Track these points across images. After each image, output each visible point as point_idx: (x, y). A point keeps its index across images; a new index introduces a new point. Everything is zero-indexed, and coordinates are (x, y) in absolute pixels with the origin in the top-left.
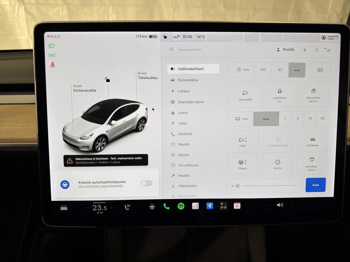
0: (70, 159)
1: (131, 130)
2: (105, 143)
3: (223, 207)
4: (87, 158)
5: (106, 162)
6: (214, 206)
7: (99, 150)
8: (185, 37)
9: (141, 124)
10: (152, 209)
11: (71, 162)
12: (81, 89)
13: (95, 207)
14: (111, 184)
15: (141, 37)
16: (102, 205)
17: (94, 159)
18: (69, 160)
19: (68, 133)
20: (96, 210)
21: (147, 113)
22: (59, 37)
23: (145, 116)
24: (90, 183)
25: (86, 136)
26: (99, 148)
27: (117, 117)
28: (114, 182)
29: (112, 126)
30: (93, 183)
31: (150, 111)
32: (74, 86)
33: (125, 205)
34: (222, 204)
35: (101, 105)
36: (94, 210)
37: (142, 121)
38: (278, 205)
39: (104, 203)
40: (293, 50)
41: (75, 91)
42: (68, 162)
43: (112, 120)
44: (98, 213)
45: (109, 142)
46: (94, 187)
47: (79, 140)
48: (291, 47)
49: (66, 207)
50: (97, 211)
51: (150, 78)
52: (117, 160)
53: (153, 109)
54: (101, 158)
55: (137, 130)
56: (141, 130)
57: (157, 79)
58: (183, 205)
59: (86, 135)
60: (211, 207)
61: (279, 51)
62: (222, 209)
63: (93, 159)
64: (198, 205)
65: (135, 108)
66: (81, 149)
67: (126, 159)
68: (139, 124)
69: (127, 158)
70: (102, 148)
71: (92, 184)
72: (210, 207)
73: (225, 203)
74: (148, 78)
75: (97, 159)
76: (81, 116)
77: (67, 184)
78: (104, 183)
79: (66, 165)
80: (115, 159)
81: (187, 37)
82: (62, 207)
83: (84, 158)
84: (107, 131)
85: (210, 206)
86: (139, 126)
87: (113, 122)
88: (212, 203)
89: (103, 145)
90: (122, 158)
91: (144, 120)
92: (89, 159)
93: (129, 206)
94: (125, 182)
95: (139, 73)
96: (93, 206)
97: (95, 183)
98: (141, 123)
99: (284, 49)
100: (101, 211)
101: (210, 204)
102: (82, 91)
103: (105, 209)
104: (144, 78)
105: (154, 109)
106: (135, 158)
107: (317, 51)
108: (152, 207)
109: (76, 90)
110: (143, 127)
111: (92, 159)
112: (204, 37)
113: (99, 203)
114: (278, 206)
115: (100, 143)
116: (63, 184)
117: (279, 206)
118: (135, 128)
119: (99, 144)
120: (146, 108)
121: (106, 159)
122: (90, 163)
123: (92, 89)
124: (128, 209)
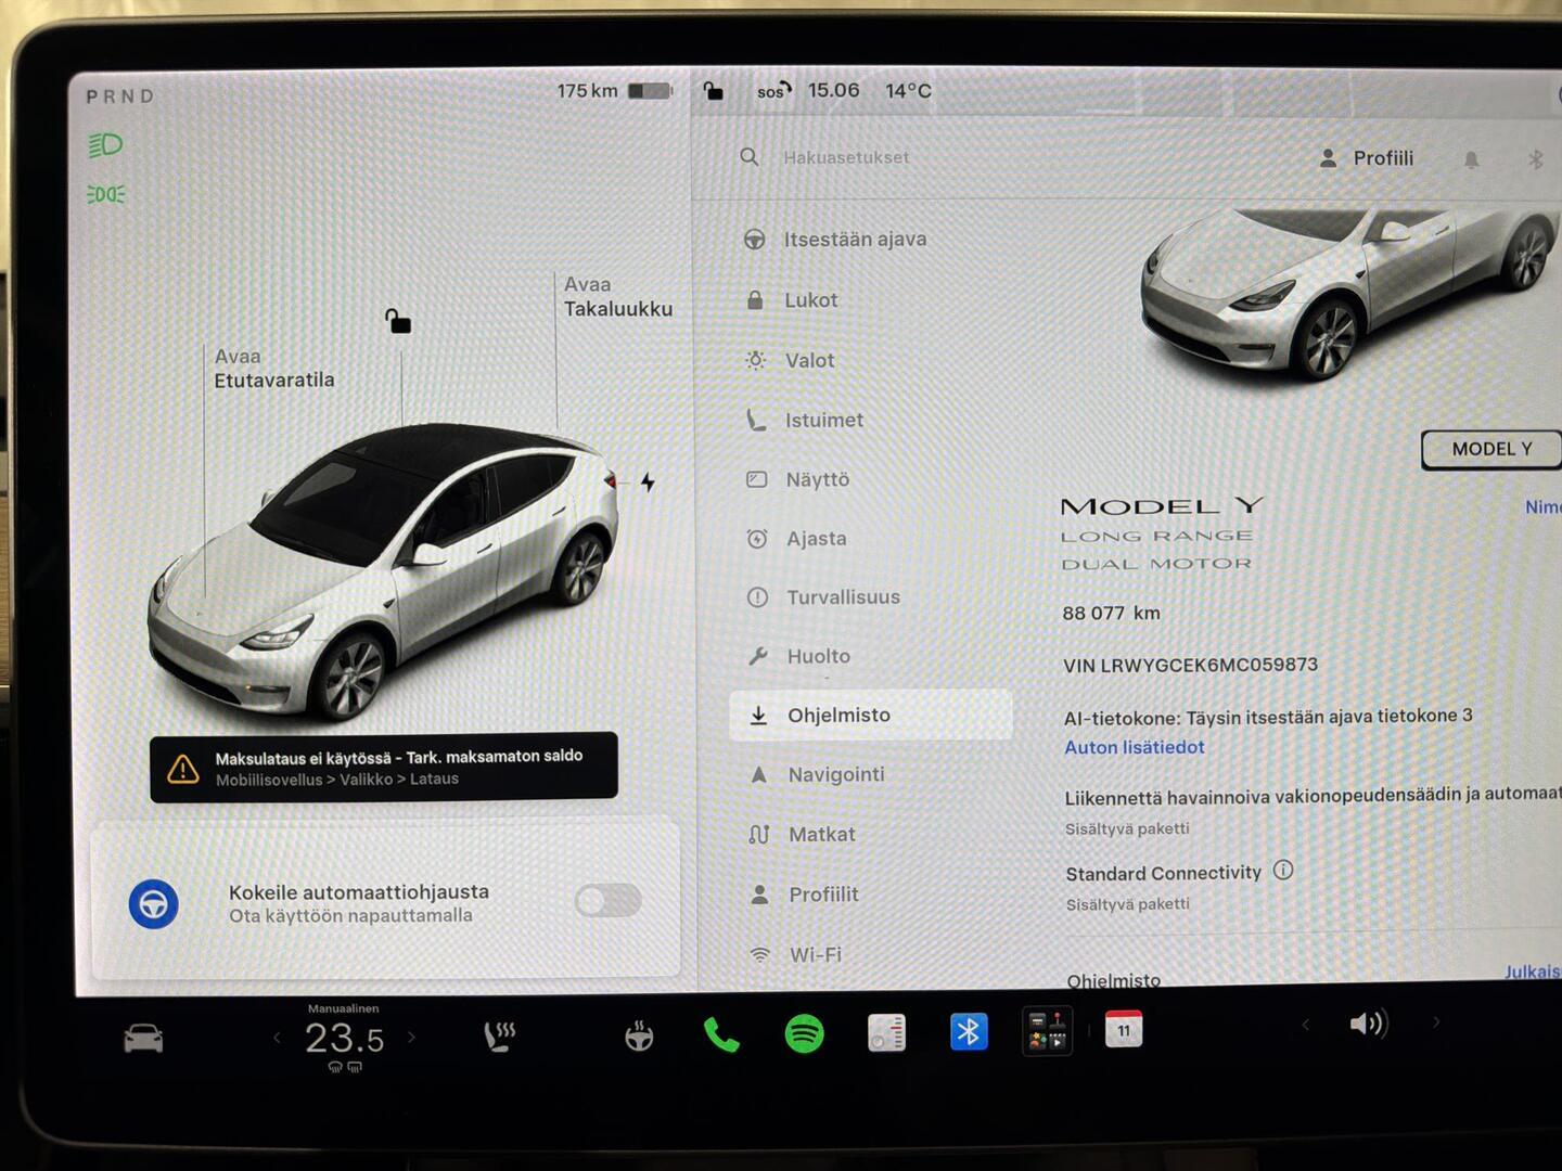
0: (183, 760)
1: (526, 596)
2: (375, 672)
3: (1044, 1039)
4: (278, 756)
5: (378, 781)
6: (994, 1030)
7: (345, 712)
8: (823, 92)
9: (580, 563)
10: (639, 1048)
11: (190, 776)
12: (256, 371)
13: (317, 1032)
14: (408, 904)
15: (582, 93)
16: (360, 1024)
17: (315, 760)
18: (179, 766)
19: (182, 612)
20: (324, 1050)
21: (612, 500)
22: (147, 95)
23: (601, 518)
24: (292, 894)
25: (276, 631)
26: (345, 701)
27: (447, 525)
28: (425, 893)
29: (420, 573)
30: (309, 894)
31: (630, 488)
32: (221, 356)
33: (487, 1026)
34: (1038, 1020)
35: (358, 457)
36: (310, 1050)
37: (584, 547)
38: (1359, 1024)
39: (368, 1009)
40: (1406, 159)
41: (226, 383)
42: (176, 776)
43: (416, 539)
44: (335, 1068)
45: (398, 664)
46: (316, 917)
47: (237, 654)
48: (1400, 147)
49: (158, 1033)
50: (332, 1055)
51: (632, 311)
52: (444, 769)
53: (648, 482)
54: (354, 756)
55: (555, 595)
56: (582, 598)
57: (670, 314)
58: (816, 1029)
59: (273, 628)
60: (977, 1038)
61: (1333, 164)
62: (1037, 1051)
63: (308, 760)
64: (903, 1025)
65: (546, 472)
66: (243, 706)
67: (491, 758)
68: (572, 562)
69: (501, 756)
70: (361, 698)
71: (300, 903)
72: (972, 1038)
73: (1057, 1015)
74: (620, 311)
75: (329, 760)
76: (251, 520)
77: (165, 903)
78: (370, 895)
79: (162, 792)
80: (432, 759)
81: (832, 90)
82: (136, 1030)
83: (259, 754)
84: (387, 605)
85: (970, 1031)
86: (569, 573)
87: (426, 553)
88: (984, 1017)
89: (367, 683)
90: (468, 758)
91: (595, 540)
92: (287, 760)
93: (508, 1029)
94: (485, 893)
95: (570, 284)
96: (308, 1031)
97: (319, 895)
98: (578, 559)
99: (1360, 155)
100: (353, 1054)
101: (970, 1020)
102: (260, 382)
103: (375, 1044)
104: (596, 310)
105: (650, 479)
106: (542, 757)
107: (1537, 168)
108: (639, 1039)
109: (229, 378)
110: (593, 577)
111: (302, 760)
112: (922, 90)
113: (343, 1010)
114: (1357, 1031)
115: (350, 670)
116: (142, 903)
117: (1364, 1031)
118: (545, 586)
119: (345, 678)
120: (608, 474)
121: (379, 760)
122: (293, 781)
123: (312, 374)
124: (504, 1049)
